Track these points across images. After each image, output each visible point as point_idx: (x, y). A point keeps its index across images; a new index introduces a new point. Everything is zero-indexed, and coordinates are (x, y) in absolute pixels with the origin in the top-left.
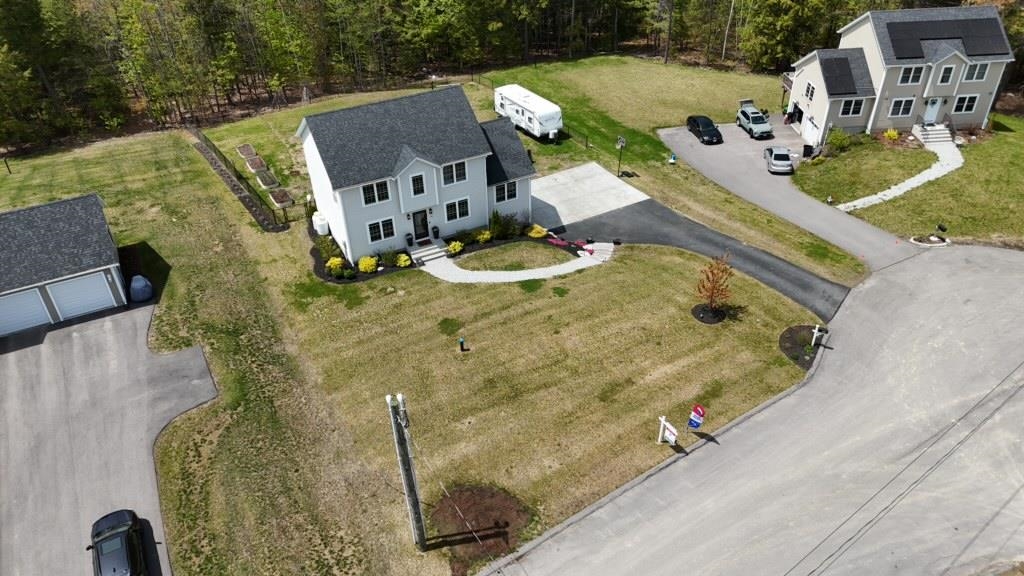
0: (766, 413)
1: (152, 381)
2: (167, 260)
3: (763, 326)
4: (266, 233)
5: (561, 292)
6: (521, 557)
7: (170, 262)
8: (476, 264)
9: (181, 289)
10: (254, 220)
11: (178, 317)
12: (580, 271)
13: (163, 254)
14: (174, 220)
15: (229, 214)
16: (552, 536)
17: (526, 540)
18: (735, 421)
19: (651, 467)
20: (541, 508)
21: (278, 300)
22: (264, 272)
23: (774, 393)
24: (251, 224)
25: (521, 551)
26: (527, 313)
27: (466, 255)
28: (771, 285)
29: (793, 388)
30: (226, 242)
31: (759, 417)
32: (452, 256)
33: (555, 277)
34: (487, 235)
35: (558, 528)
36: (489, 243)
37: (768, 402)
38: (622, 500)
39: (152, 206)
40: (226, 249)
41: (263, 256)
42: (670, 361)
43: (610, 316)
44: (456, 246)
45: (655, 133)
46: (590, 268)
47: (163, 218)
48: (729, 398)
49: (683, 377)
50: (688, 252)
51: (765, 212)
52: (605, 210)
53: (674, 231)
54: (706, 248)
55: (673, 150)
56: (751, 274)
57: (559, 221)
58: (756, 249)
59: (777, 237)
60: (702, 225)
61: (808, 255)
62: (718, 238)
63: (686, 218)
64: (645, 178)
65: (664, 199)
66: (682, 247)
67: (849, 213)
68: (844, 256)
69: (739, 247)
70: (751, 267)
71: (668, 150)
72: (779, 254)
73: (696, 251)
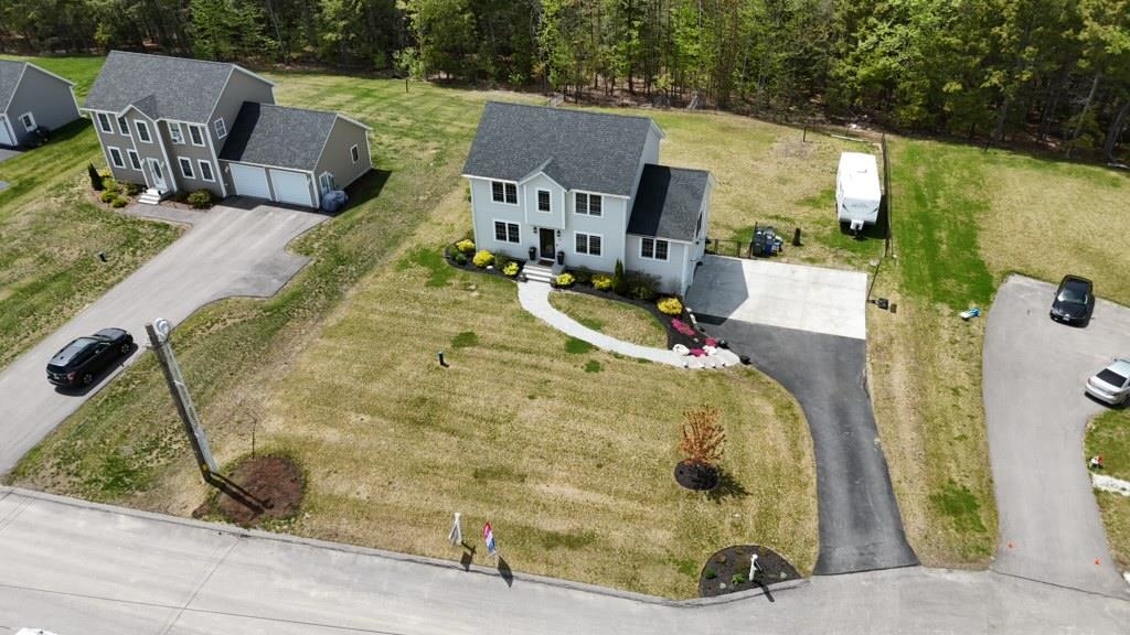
0: (591, 597)
2: (383, 190)
3: (733, 524)
5: (593, 367)
6: (246, 536)
7: (382, 193)
8: (564, 303)
9: (360, 215)
11: (331, 232)
12: (642, 361)
13: (387, 185)
14: (431, 164)
16: (283, 541)
17: (265, 528)
18: (550, 579)
19: (423, 555)
20: (307, 515)
21: (398, 253)
22: (421, 228)
23: (630, 586)
25: (252, 532)
26: (535, 367)
27: (569, 292)
28: (822, 495)
29: (659, 599)
30: (435, 195)
31: (580, 596)
32: (556, 286)
33: (611, 353)
34: (606, 283)
35: (295, 538)
36: (604, 292)
37: (612, 590)
38: (365, 561)
39: (436, 148)
40: (427, 200)
42: (584, 487)
43: (601, 414)
44: (566, 278)
45: (1004, 277)
46: (659, 364)
47: (427, 160)
48: (579, 559)
49: (570, 509)
50: (798, 410)
51: (978, 427)
52: (795, 326)
53: (825, 384)
54: (826, 419)
55: (994, 305)
56: (821, 471)
57: (730, 312)
58: (880, 452)
59: (932, 458)
60: (868, 396)
61: (932, 498)
62: (857, 418)
63: (866, 380)
64: (897, 317)
65: (878, 348)
66: (801, 402)
67: (1097, 492)
68: (983, 529)
69: (865, 440)
70: (835, 466)
71: (988, 302)
72: (895, 474)
73: (807, 416)
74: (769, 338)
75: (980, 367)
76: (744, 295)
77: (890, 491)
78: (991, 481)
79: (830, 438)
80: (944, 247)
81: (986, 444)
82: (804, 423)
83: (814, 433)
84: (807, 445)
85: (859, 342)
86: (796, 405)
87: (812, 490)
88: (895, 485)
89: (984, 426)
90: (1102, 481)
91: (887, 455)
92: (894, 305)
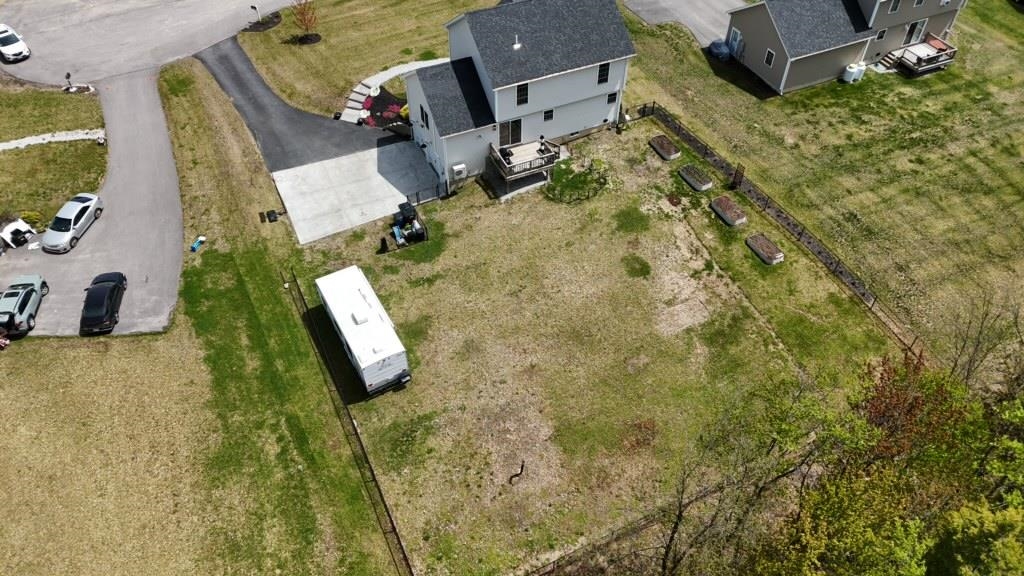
4: (657, 106)
5: (407, 52)
7: (720, 81)
9: (692, 58)
11: (680, 42)
12: (386, 69)
14: (756, 125)
15: (707, 130)
22: (638, 71)
26: (435, 37)
30: (688, 101)
33: (407, 63)
39: (797, 146)
40: (683, 93)
41: (645, 84)
45: (172, 322)
46: (376, 73)
47: (772, 129)
50: (284, 97)
51: (176, 140)
52: (326, 163)
53: (279, 125)
54: (266, 100)
55: (180, 272)
56: (253, 70)
57: (380, 153)
58: (227, 93)
59: (197, 104)
60: (248, 126)
61: (193, 82)
62: (248, 108)
63: (256, 139)
64: (255, 210)
65: (257, 170)
66: (286, 104)
67: (103, 126)
68: (165, 81)
69: (238, 96)
70: (248, 76)
71: (185, 274)
72: (215, 85)
73: (277, 97)
74: (338, 146)
75: (182, 196)
76: (381, 171)
77: (215, 75)
78: (164, 107)
79: (258, 90)
80: (245, 341)
81: (169, 129)
82: (277, 91)
83: (268, 88)
84: (268, 79)
85: (274, 168)
86: (288, 101)
87: (253, 60)
88: (213, 80)
89: (172, 143)
90: (98, 134)
91: (223, 93)
92: (263, 221)
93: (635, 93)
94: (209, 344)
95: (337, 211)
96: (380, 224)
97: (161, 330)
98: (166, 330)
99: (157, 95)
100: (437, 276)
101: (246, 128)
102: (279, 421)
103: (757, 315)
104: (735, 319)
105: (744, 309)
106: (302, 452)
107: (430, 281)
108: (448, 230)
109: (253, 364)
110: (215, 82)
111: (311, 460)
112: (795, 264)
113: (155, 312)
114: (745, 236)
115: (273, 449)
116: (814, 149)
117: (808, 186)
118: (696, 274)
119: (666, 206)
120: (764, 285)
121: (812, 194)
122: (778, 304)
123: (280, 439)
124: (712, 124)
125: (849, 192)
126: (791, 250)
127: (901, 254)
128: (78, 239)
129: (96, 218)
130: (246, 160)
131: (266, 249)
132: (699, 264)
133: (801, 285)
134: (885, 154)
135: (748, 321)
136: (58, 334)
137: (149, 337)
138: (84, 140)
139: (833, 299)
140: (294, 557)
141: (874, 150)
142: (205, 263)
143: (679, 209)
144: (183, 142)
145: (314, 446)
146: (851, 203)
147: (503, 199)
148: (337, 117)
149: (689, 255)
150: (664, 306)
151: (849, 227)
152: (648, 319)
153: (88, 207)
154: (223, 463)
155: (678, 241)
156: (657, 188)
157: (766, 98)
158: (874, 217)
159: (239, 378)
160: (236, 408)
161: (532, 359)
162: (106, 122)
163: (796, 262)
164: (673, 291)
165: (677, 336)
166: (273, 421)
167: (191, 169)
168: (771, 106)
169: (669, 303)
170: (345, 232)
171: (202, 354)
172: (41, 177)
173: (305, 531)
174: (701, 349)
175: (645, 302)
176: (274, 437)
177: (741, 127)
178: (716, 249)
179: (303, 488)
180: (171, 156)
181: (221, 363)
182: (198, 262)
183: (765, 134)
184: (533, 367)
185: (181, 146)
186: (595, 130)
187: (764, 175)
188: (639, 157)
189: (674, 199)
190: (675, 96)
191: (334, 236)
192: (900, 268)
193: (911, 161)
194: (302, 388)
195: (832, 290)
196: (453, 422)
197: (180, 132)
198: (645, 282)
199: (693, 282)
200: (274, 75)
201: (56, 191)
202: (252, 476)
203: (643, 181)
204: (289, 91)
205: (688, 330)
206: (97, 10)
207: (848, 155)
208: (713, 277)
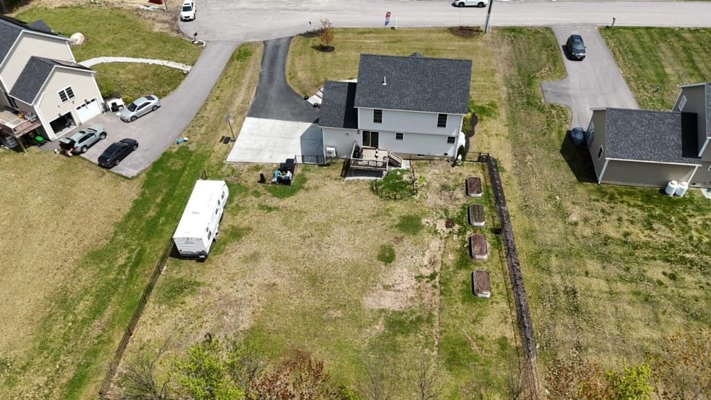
1: (569, 96)
2: (563, 159)
4: (496, 158)
7: (560, 157)
9: (554, 135)
10: (500, 173)
11: (557, 121)
13: (565, 165)
14: (558, 197)
15: (516, 187)
21: (503, 113)
22: (505, 131)
24: (503, 170)
30: (523, 162)
39: (576, 224)
40: (524, 156)
41: (502, 141)
45: (138, 175)
47: (567, 204)
50: (288, 77)
51: (218, 83)
52: (279, 122)
53: (273, 92)
54: (278, 76)
55: (163, 152)
56: (285, 58)
57: (311, 127)
58: (262, 66)
59: (243, 68)
60: (257, 88)
61: (251, 55)
62: (265, 78)
63: (255, 96)
64: (223, 134)
65: (242, 113)
66: (286, 82)
67: (193, 65)
68: (239, 50)
69: (265, 74)
70: (280, 60)
71: (164, 154)
73: (285, 76)
74: (293, 115)
75: (198, 114)
76: (302, 138)
77: (264, 54)
78: (227, 64)
79: (278, 69)
80: (159, 200)
81: (220, 76)
82: (287, 74)
83: (284, 70)
84: (288, 63)
85: (250, 115)
86: (288, 81)
87: (290, 52)
88: (261, 57)
89: (216, 84)
90: (187, 69)
91: (260, 65)
92: (221, 141)
93: (489, 144)
94: (143, 194)
95: (260, 150)
96: (275, 166)
97: (130, 177)
98: (133, 178)
99: (230, 56)
100: (276, 208)
101: (256, 88)
102: (136, 248)
103: (436, 324)
104: (419, 319)
105: (431, 315)
106: (130, 271)
107: (270, 209)
108: (306, 185)
109: (152, 213)
110: (261, 59)
111: (131, 276)
112: (494, 304)
113: (136, 167)
114: (477, 268)
115: (121, 261)
116: (588, 232)
117: (557, 255)
118: (419, 278)
119: (441, 226)
120: (459, 307)
121: (554, 262)
122: (458, 325)
123: (128, 258)
124: (523, 185)
125: (587, 273)
126: (501, 293)
127: (588, 337)
128: (137, 118)
129: (153, 110)
130: (241, 105)
131: (209, 156)
132: (427, 272)
133: (486, 321)
134: (646, 259)
135: (427, 325)
136: (91, 160)
137: (122, 178)
138: (179, 69)
139: (503, 343)
140: (82, 321)
141: (637, 253)
142: (177, 153)
143: (447, 231)
144: (221, 85)
145: (138, 270)
146: (580, 283)
147: (347, 178)
148: (306, 98)
149: (426, 263)
150: (381, 287)
151: (563, 298)
152: (364, 291)
153: (149, 103)
154: (96, 256)
155: (428, 251)
156: (446, 211)
157: (583, 181)
158: (591, 300)
159: (140, 217)
160: (125, 232)
161: (278, 281)
162: (196, 63)
163: (497, 303)
164: (395, 280)
165: (372, 310)
166: (133, 247)
167: (213, 101)
168: (583, 190)
169: (386, 287)
170: (253, 163)
171: (136, 197)
172: (146, 81)
173: (96, 311)
174: (379, 327)
175: (372, 279)
176: (127, 255)
177: (545, 194)
178: (448, 268)
179: (116, 289)
180: (210, 90)
181: (139, 206)
182: (174, 151)
183: (559, 207)
184: (274, 285)
185: (219, 87)
186: (438, 158)
187: (529, 234)
188: (452, 187)
189: (449, 223)
190: (516, 156)
191: (245, 163)
192: (578, 347)
193: (664, 274)
194: (160, 237)
195: (507, 335)
196: (207, 293)
197: (225, 79)
198: (383, 267)
199: (414, 282)
200: (292, 64)
201: (148, 90)
202: (101, 269)
203: (441, 203)
204: (292, 75)
205: (383, 311)
206: (243, 5)
207: (611, 247)
208: (429, 285)
